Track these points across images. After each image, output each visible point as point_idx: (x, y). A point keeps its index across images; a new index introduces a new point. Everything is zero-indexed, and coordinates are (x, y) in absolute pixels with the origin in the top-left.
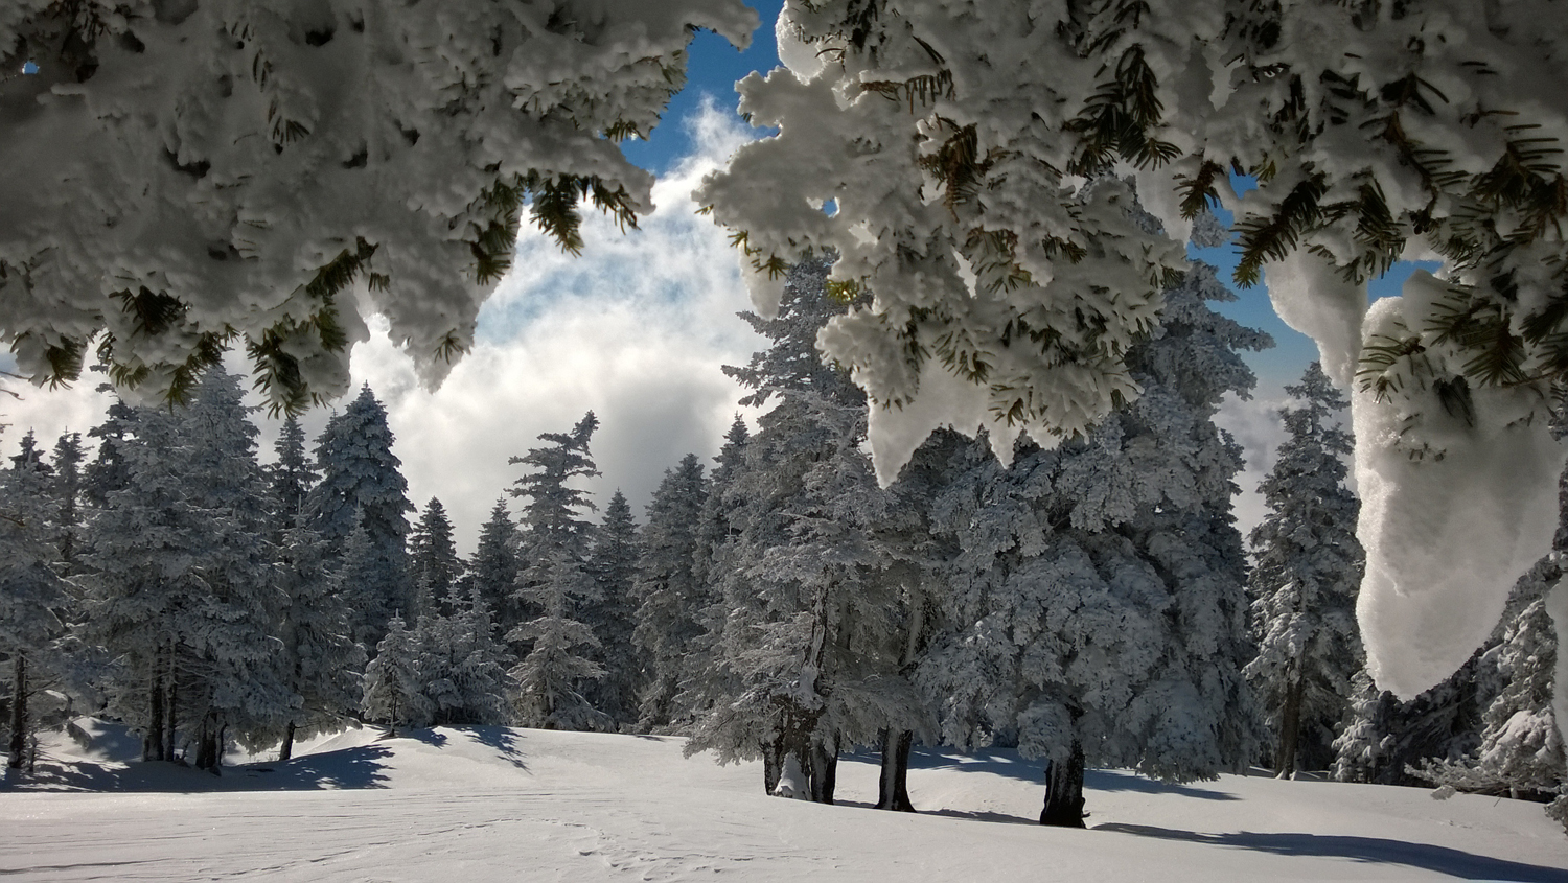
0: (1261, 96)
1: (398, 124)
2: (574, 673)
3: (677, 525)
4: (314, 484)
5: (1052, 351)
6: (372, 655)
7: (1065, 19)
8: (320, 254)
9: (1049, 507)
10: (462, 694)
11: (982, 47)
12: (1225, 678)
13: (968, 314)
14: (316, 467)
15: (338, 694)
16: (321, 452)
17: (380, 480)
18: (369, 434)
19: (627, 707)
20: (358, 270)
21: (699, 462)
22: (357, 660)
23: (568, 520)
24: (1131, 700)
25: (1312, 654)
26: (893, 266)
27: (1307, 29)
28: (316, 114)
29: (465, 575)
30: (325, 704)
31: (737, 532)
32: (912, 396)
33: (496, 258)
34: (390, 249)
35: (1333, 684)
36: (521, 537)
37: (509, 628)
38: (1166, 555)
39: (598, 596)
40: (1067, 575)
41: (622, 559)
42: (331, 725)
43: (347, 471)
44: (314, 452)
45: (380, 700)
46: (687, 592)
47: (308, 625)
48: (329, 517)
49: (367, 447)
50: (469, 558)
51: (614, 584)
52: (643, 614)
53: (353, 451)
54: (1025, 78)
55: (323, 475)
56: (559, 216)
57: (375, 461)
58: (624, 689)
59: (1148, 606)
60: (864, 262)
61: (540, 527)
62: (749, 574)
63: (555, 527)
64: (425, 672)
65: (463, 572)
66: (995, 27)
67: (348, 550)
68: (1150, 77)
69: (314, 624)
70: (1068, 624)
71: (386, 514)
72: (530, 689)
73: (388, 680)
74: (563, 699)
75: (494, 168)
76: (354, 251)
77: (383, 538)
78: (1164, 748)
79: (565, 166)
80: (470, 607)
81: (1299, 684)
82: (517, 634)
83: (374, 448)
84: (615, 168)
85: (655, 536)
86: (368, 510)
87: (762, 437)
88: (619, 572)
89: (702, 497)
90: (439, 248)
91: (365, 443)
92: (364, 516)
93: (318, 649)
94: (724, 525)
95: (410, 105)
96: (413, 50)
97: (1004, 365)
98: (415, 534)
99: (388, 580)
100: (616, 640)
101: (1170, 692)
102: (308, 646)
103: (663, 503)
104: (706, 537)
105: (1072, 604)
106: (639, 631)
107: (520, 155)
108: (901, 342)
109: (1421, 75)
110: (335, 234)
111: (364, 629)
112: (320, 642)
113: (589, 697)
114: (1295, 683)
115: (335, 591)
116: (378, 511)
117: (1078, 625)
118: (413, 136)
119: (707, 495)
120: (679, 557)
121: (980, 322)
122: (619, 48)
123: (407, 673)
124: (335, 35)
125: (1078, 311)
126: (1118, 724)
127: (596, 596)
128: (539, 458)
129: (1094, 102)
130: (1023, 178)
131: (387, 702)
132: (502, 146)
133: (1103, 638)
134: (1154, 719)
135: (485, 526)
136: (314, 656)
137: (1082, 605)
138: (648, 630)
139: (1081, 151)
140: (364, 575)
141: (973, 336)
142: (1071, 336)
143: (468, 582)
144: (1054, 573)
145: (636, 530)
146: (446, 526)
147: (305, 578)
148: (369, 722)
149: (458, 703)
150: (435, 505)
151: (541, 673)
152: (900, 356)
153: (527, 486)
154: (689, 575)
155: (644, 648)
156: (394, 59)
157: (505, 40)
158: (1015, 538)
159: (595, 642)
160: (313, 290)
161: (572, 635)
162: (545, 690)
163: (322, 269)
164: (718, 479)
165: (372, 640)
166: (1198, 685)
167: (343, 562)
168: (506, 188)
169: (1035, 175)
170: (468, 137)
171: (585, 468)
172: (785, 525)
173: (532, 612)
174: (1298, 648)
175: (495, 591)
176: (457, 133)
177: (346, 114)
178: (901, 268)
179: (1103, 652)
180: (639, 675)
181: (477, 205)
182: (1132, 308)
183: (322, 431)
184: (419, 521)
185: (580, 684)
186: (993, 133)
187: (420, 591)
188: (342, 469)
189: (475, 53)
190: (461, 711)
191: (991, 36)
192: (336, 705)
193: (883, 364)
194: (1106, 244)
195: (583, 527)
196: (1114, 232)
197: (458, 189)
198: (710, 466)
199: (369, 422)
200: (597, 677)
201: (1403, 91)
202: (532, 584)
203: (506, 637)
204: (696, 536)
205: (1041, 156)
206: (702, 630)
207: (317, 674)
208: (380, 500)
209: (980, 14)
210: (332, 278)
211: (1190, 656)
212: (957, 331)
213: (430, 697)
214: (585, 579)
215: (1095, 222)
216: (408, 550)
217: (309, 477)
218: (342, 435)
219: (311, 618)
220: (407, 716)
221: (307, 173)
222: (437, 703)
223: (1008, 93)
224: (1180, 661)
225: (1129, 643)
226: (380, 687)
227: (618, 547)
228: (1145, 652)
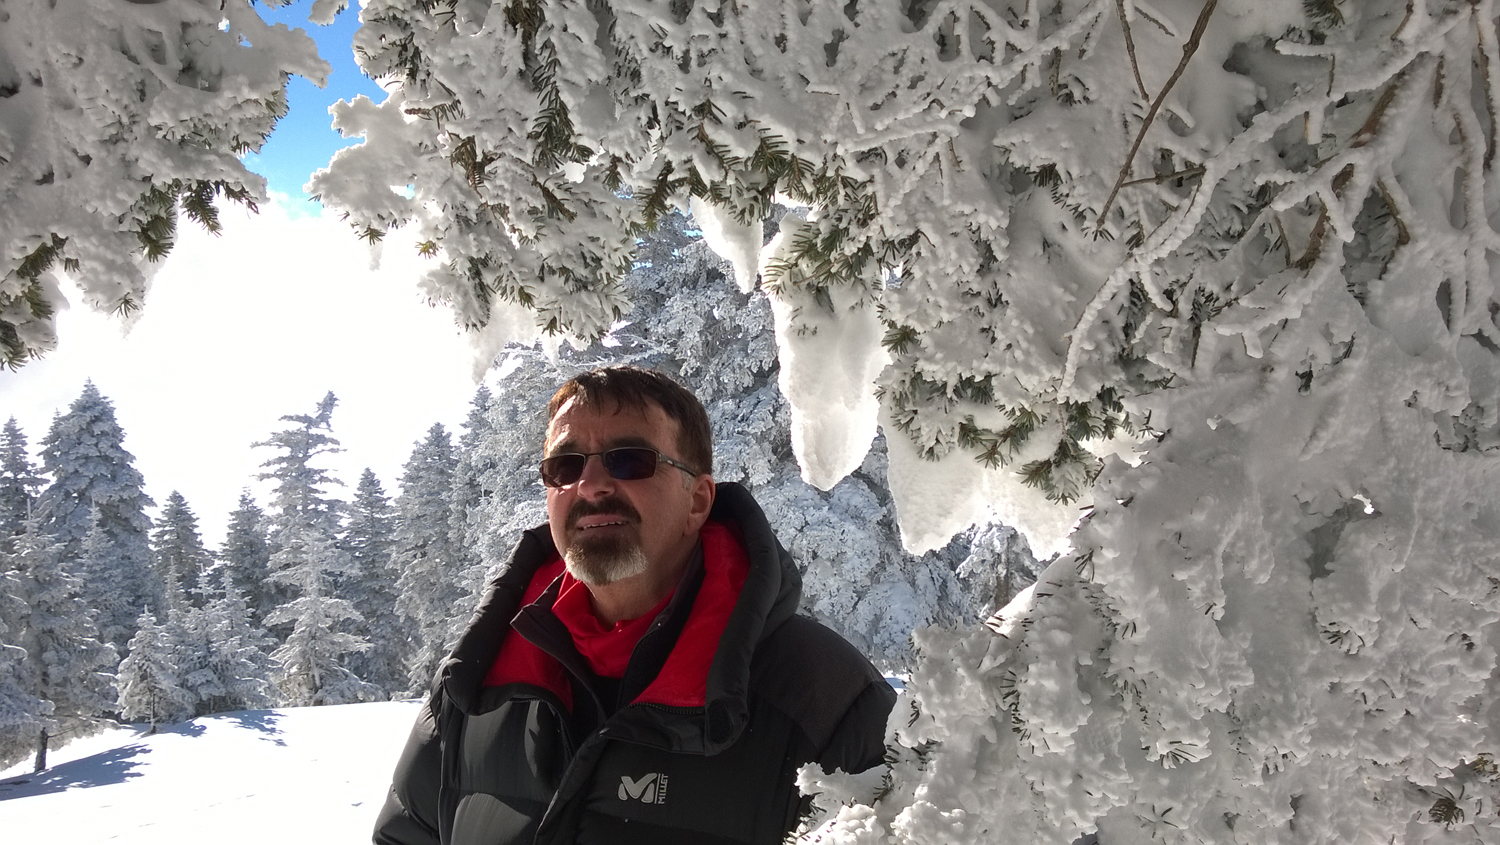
0: (636, 114)
1: (75, 152)
2: (338, 650)
3: (430, 494)
4: (43, 488)
5: (571, 282)
6: (124, 654)
7: (523, 68)
8: (25, 247)
9: (772, 439)
10: (224, 682)
11: (478, 85)
12: (935, 576)
13: (512, 261)
14: (43, 471)
15: (91, 698)
16: (48, 455)
17: (114, 478)
18: (97, 431)
19: (397, 676)
20: (55, 257)
21: (446, 431)
22: (108, 661)
23: (317, 499)
24: (856, 604)
25: (1014, 549)
26: (455, 229)
27: (656, 73)
28: (11, 147)
29: (216, 566)
30: (78, 709)
31: (487, 493)
32: (485, 320)
33: (163, 242)
34: (76, 240)
35: (1034, 573)
36: (270, 521)
37: (266, 613)
38: (877, 472)
39: (355, 571)
40: (792, 498)
41: (378, 533)
42: (87, 729)
43: (77, 471)
44: (39, 454)
45: (137, 698)
46: (446, 559)
47: (51, 631)
48: (62, 520)
49: (96, 445)
50: (218, 549)
51: (372, 559)
52: (403, 585)
53: (82, 450)
54: (501, 106)
55: (52, 478)
56: (201, 207)
57: (106, 459)
58: (392, 660)
59: (864, 519)
60: (437, 228)
61: (290, 509)
62: (502, 531)
63: (305, 507)
64: (182, 665)
65: (213, 563)
66: (484, 72)
67: (86, 551)
68: (563, 106)
69: (57, 631)
70: (797, 542)
71: (124, 512)
72: (294, 670)
73: (143, 678)
74: (329, 675)
75: (147, 179)
76: (50, 244)
77: (123, 536)
78: (888, 643)
79: (200, 174)
80: (223, 596)
81: (1006, 576)
82: (275, 618)
83: (104, 445)
84: (236, 174)
85: (409, 507)
86: (103, 509)
87: (506, 399)
88: (375, 546)
89: (453, 464)
90: (113, 237)
91: (94, 441)
92: (100, 516)
93: (65, 654)
94: (477, 489)
95: (82, 138)
96: (81, 99)
97: (542, 293)
98: (158, 530)
99: (132, 578)
100: (379, 613)
101: (889, 593)
102: (53, 653)
103: (415, 473)
104: (459, 502)
105: (798, 524)
106: (401, 601)
107: (165, 170)
108: (472, 283)
109: (712, 100)
110: (34, 232)
111: (112, 630)
112: (66, 647)
113: (357, 671)
114: (1002, 575)
115: (76, 595)
116: (115, 510)
117: (805, 542)
118: (87, 160)
119: (458, 462)
120: (434, 524)
121: (522, 266)
122: (228, 94)
123: (162, 668)
124: (21, 89)
125: (582, 253)
126: (847, 627)
127: (354, 571)
128: (281, 440)
129: (540, 121)
130: (507, 170)
131: (145, 700)
132: (153, 164)
133: (827, 551)
134: (878, 619)
135: (232, 514)
136: (61, 662)
137: (807, 524)
138: (411, 599)
139: (539, 151)
140: (106, 575)
141: (517, 275)
142: (582, 272)
143: (219, 572)
144: (781, 498)
145: (388, 503)
146: (190, 519)
147: (41, 584)
148: (127, 721)
149: (219, 691)
150: (177, 498)
151: (303, 653)
152: (472, 293)
153: (272, 469)
154: (447, 541)
155: (408, 618)
156: (68, 106)
157: (147, 91)
158: (744, 470)
159: (357, 616)
160: (22, 273)
161: (333, 612)
162: (309, 669)
163: (27, 257)
164: (467, 445)
165: (121, 640)
166: (913, 584)
167: (82, 565)
168: (160, 192)
169: (514, 168)
170: (127, 159)
171: (330, 445)
172: (533, 481)
173: (289, 594)
174: (1002, 544)
175: (249, 578)
176: (119, 156)
177: (35, 146)
178: (461, 231)
179: (829, 564)
180: (405, 644)
181: (138, 205)
182: (616, 250)
183: (46, 433)
184: (160, 516)
185: (347, 660)
186: (484, 142)
187: (168, 586)
188: (71, 470)
189: (126, 101)
190: (223, 699)
191: (482, 78)
192: (90, 709)
193: (460, 299)
194: (597, 208)
195: (333, 504)
196: (600, 200)
197: (121, 196)
198: (456, 434)
199: (96, 419)
200: (363, 650)
201: (704, 109)
202: (287, 566)
203: (264, 622)
204: (450, 502)
205: (516, 155)
206: (464, 593)
207: (66, 680)
208: (116, 498)
209: (474, 63)
210: (35, 264)
211: (904, 560)
212: (506, 273)
213: (190, 689)
214: (340, 556)
215: (587, 193)
216: (151, 547)
217: (35, 482)
218: (69, 435)
219: (54, 624)
220: (167, 711)
221: (9, 190)
222: (197, 694)
223: (492, 116)
224: (896, 565)
225: (850, 554)
226: (135, 685)
227: (373, 521)
228: (864, 560)
